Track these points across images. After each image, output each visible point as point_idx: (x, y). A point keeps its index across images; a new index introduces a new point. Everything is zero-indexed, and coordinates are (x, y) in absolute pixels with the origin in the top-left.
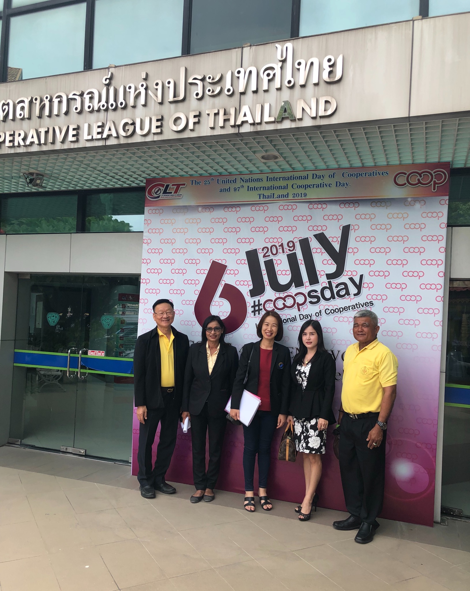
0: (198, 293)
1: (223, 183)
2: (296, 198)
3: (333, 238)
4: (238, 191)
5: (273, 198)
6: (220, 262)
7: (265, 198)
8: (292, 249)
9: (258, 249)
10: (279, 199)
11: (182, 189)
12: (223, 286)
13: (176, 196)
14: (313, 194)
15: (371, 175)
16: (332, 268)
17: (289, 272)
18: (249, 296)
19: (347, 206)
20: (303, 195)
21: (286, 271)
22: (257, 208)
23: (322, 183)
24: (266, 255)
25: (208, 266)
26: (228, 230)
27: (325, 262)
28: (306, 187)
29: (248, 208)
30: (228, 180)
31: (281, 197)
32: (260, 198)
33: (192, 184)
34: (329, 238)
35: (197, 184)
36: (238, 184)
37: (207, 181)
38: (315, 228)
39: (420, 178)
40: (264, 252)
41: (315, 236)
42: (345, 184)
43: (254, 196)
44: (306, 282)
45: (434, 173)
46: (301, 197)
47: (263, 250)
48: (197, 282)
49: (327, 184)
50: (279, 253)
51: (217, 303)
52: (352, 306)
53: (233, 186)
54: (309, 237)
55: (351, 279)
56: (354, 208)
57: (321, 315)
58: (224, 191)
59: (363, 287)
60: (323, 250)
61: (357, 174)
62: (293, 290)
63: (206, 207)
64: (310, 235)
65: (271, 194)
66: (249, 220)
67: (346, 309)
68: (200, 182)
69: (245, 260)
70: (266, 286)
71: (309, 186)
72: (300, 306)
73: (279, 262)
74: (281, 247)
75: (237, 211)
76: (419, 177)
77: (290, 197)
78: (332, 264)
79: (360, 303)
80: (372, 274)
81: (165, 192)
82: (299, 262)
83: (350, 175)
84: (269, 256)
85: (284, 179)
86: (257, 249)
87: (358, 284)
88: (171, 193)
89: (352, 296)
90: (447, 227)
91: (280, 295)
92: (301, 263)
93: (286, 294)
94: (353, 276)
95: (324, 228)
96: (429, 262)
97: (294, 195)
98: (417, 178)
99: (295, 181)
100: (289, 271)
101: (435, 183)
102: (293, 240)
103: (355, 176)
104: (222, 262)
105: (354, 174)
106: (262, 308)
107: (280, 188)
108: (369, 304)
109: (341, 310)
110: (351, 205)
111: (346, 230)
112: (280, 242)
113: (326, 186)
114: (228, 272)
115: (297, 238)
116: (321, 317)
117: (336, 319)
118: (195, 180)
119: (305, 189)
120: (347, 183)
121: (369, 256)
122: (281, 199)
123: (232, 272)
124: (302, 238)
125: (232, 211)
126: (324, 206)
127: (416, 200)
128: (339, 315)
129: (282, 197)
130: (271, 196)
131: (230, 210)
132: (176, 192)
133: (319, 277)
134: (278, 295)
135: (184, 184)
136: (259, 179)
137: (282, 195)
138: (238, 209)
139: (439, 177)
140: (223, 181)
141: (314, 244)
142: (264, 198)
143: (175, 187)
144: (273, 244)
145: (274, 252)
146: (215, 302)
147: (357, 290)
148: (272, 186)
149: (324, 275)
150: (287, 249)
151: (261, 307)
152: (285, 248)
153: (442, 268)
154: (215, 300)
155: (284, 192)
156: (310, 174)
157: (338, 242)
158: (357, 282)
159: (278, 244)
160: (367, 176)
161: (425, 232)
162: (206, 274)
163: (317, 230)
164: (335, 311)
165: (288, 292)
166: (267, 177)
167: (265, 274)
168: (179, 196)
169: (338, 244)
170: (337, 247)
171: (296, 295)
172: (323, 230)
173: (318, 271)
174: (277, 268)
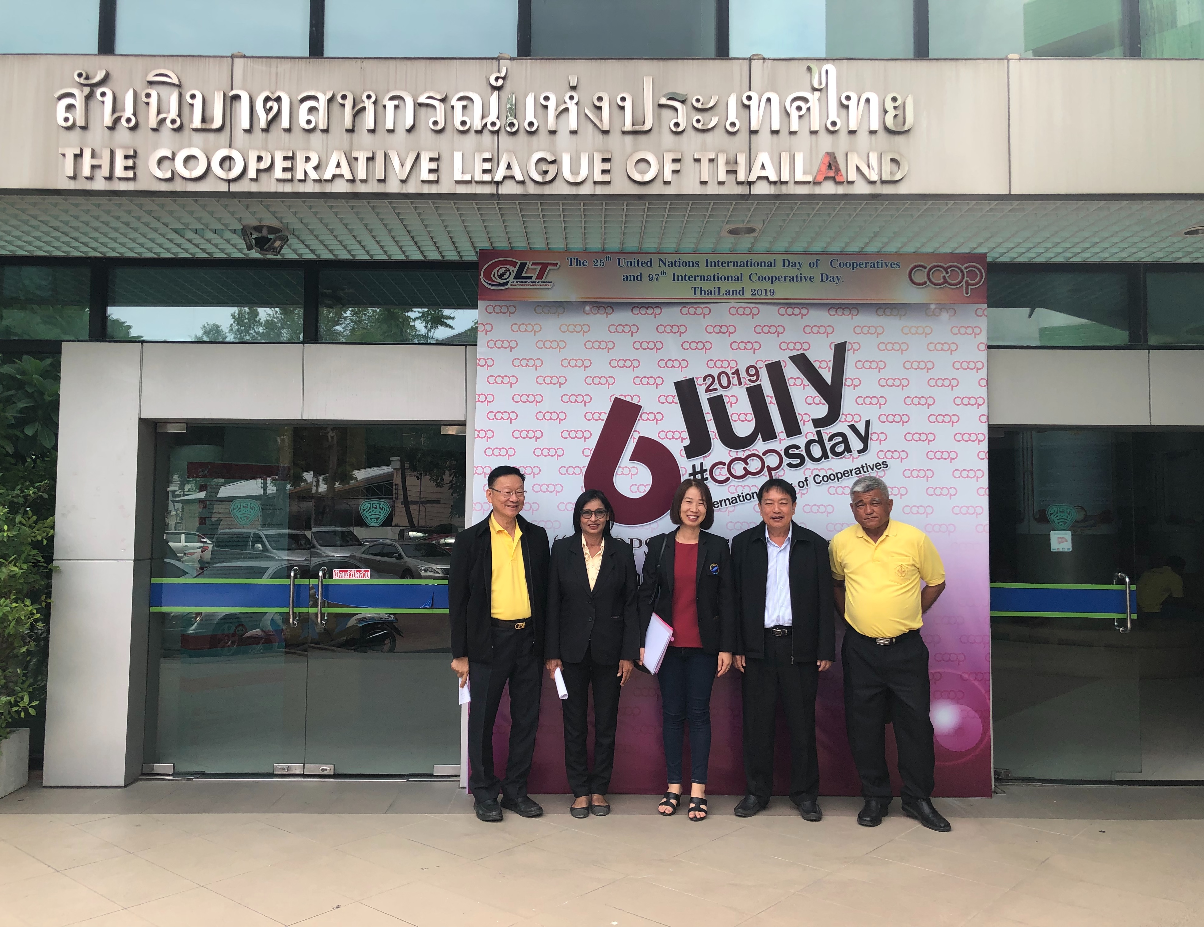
0: (589, 454)
1: (628, 266)
2: (757, 297)
3: (820, 362)
4: (657, 280)
5: (719, 294)
6: (628, 399)
7: (705, 294)
8: (754, 378)
9: (697, 379)
10: (728, 297)
11: (551, 272)
12: (636, 441)
13: (540, 283)
14: (784, 291)
15: (874, 267)
16: (822, 410)
17: (751, 417)
18: (684, 457)
19: (840, 312)
20: (768, 293)
21: (746, 415)
22: (692, 310)
23: (799, 275)
24: (710, 388)
25: (607, 407)
26: (638, 346)
27: (810, 400)
28: (773, 279)
29: (677, 309)
30: (638, 261)
31: (731, 294)
32: (695, 294)
33: (571, 265)
34: (814, 362)
35: (580, 265)
36: (656, 269)
37: (599, 261)
38: (791, 346)
39: (947, 275)
40: (706, 384)
41: (792, 358)
42: (835, 278)
43: (684, 291)
44: (780, 433)
45: (966, 268)
46: (766, 295)
47: (704, 380)
48: (587, 435)
49: (806, 277)
50: (733, 385)
51: (626, 471)
52: (855, 469)
53: (646, 272)
54: (783, 361)
55: (853, 428)
56: (850, 316)
57: (807, 486)
58: (630, 280)
59: (871, 439)
60: (806, 382)
61: (853, 263)
62: (760, 446)
63: (598, 305)
64: (783, 357)
65: (715, 288)
66: (678, 330)
67: (847, 475)
68: (587, 262)
69: (674, 397)
70: (713, 439)
71: (778, 279)
72: (773, 472)
73: (733, 400)
74: (735, 375)
75: (656, 314)
76: (944, 274)
77: (748, 294)
78: (820, 403)
79: (868, 464)
80: (883, 418)
81: (518, 276)
82: (768, 400)
83: (842, 264)
84: (716, 389)
85: (736, 264)
86: (695, 379)
87: (863, 435)
88: (531, 278)
89: (855, 454)
90: (988, 348)
91: (737, 455)
92: (771, 402)
93: (747, 453)
94: (855, 422)
95: (806, 346)
96: (966, 401)
97: (754, 292)
98: (942, 275)
99: (753, 270)
100: (751, 414)
101: (968, 284)
102: (756, 364)
103: (850, 266)
104: (632, 400)
105: (848, 264)
106: (708, 476)
107: (729, 278)
108: (882, 466)
109: (839, 476)
110: (847, 312)
111: (840, 350)
112: (734, 368)
113: (806, 280)
114: (644, 416)
115: (762, 361)
116: (807, 489)
117: (832, 490)
118: (577, 259)
119: (772, 283)
120: (839, 277)
121: (878, 391)
122: (731, 297)
123: (652, 417)
124: (769, 361)
125: (647, 313)
126: (804, 311)
127: (942, 307)
128: (836, 483)
129: (733, 294)
130: (715, 291)
131: (643, 311)
132: (540, 276)
133: (801, 424)
134: (734, 454)
135: (556, 264)
136: (693, 262)
137: (733, 291)
138: (657, 311)
139: (972, 274)
140: (628, 262)
141: (791, 372)
142: (703, 294)
143: (539, 268)
144: (722, 370)
145: (725, 383)
146: (623, 468)
147: (863, 445)
148: (716, 275)
149: (809, 421)
150: (745, 379)
151: (707, 474)
152: (743, 378)
153: (984, 409)
154: (622, 466)
155: (738, 286)
156: (779, 258)
157: (829, 368)
158: (862, 431)
159: (731, 370)
160: (868, 267)
161: (957, 356)
162: (603, 420)
163: (794, 349)
164: (829, 478)
165: (751, 450)
166: (707, 260)
167: (711, 419)
168: (545, 284)
169: (829, 372)
170: (827, 376)
171: (765, 453)
172: (804, 350)
173: (799, 414)
174: (730, 410)
